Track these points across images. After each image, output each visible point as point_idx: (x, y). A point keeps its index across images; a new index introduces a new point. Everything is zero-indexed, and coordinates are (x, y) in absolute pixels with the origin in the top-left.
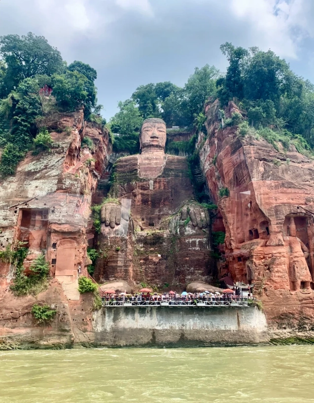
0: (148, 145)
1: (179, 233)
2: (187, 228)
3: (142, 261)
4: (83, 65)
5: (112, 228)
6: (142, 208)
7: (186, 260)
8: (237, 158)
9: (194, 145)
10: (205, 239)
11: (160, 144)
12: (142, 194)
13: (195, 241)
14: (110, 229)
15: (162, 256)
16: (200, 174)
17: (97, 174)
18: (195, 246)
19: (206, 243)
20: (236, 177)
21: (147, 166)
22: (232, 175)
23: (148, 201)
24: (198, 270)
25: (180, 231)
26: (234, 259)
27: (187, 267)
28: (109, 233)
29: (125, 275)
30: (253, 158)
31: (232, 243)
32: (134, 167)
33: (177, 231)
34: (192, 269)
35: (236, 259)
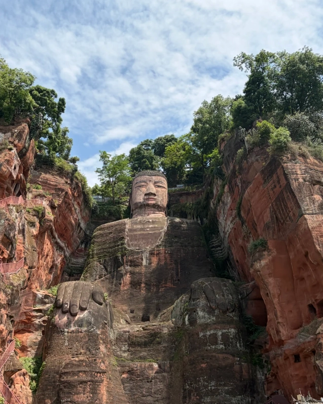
0: (141, 205)
1: (187, 323)
2: (201, 313)
3: (124, 376)
4: (45, 90)
5: (74, 315)
6: (131, 294)
7: (202, 369)
8: (275, 186)
9: (208, 204)
10: (233, 330)
11: (159, 203)
12: (132, 273)
13: (216, 334)
14: (70, 317)
15: (160, 366)
16: (220, 246)
17: (62, 245)
18: (216, 343)
19: (235, 337)
20: (277, 217)
21: (139, 233)
22: (269, 215)
23: (141, 283)
24: (225, 385)
25: (189, 320)
26: (286, 358)
27: (204, 380)
28: (68, 325)
29: (92, 398)
30: (301, 180)
31: (281, 329)
32: (120, 234)
33: (184, 319)
34: (213, 383)
35: (290, 358)
